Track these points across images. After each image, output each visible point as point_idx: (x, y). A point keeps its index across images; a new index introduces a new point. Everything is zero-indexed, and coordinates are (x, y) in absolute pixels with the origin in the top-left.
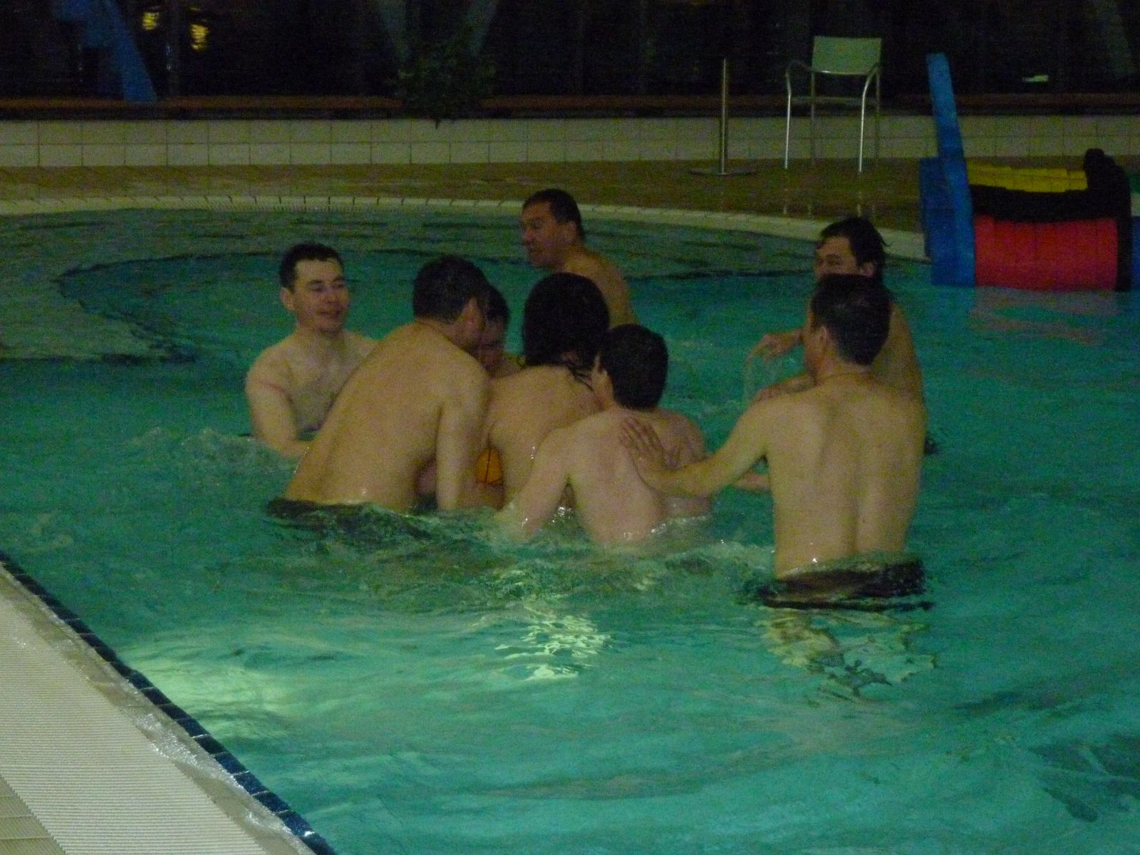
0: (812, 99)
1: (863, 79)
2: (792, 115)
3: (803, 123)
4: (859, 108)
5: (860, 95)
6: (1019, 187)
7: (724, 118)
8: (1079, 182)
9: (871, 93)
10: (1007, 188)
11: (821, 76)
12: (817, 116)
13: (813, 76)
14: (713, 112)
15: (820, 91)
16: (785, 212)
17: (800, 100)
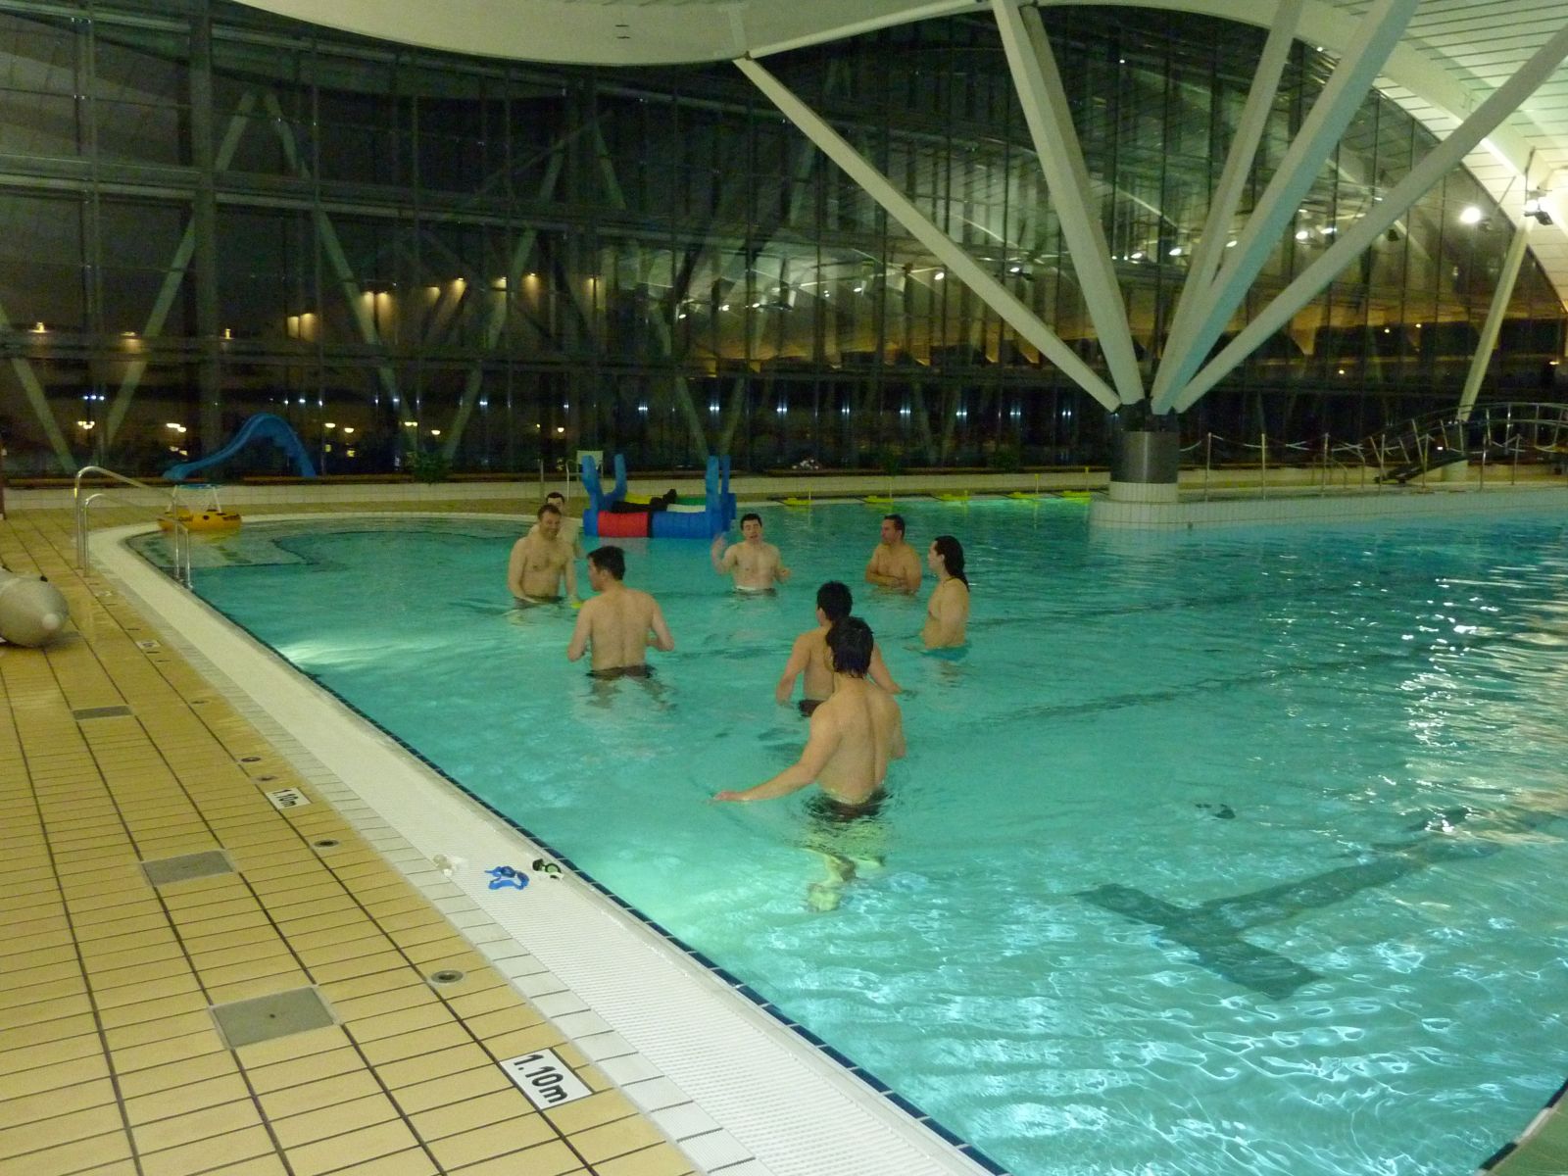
3: (574, 484)
13: (577, 466)
14: (537, 479)
17: (573, 474)
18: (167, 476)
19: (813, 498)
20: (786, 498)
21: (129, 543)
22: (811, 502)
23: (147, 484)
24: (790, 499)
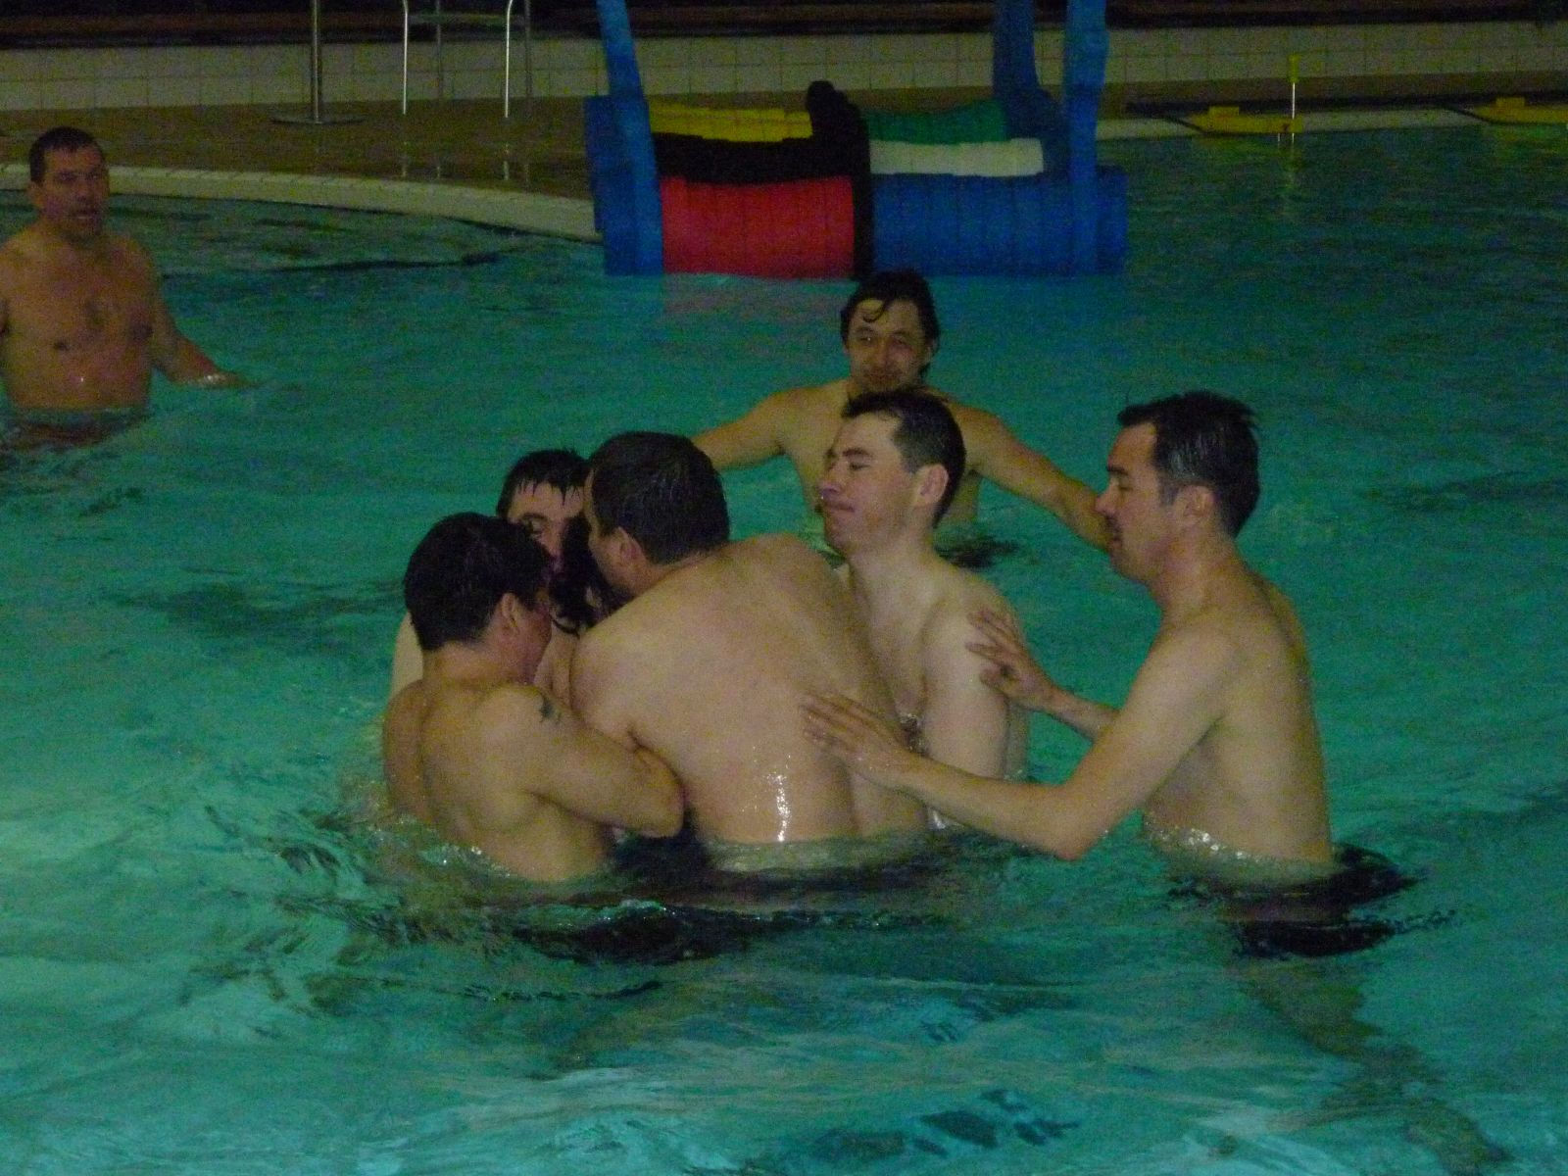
0: (438, 16)
2: (411, 39)
3: (426, 49)
4: (502, 28)
5: (503, 12)
6: (720, 136)
7: (316, 44)
8: (801, 127)
9: (518, 9)
10: (704, 137)
12: (445, 40)
14: (300, 37)
15: (448, 6)
16: (404, 174)
17: (421, 19)
19: (1307, 105)
20: (1202, 107)
22: (1298, 122)
24: (1213, 111)
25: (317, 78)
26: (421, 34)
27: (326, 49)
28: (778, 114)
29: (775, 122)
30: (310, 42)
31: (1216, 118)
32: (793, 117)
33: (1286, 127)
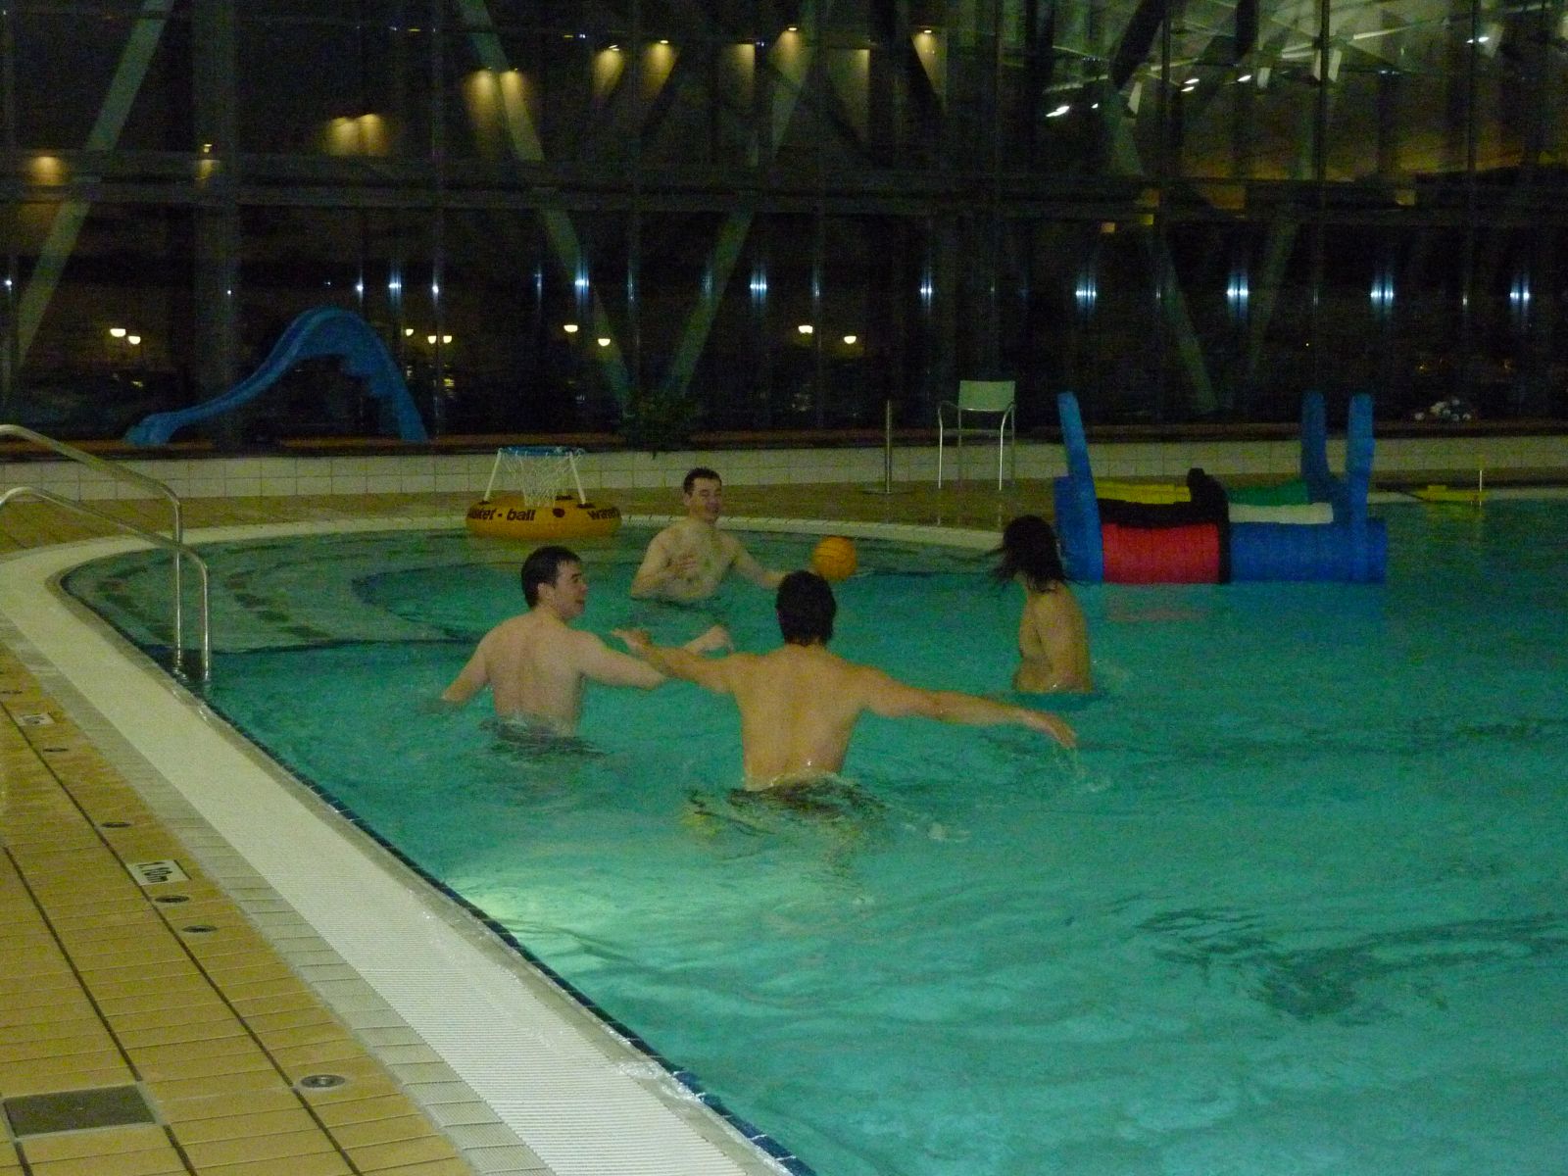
0: (961, 432)
1: (1001, 414)
2: (943, 445)
3: (951, 450)
4: (998, 438)
5: (999, 428)
7: (888, 447)
8: (1184, 495)
9: (1006, 426)
11: (966, 413)
12: (963, 445)
13: (960, 414)
14: (878, 442)
15: (965, 426)
16: (939, 523)
17: (949, 433)
18: (133, 438)
19: (1488, 485)
20: (1423, 486)
21: (65, 583)
22: (1483, 495)
23: (97, 454)
24: (1430, 487)
25: (888, 467)
26: (950, 442)
27: (894, 451)
28: (1170, 488)
29: (1168, 492)
30: (885, 446)
31: (1434, 492)
32: (1180, 489)
33: (1476, 497)
